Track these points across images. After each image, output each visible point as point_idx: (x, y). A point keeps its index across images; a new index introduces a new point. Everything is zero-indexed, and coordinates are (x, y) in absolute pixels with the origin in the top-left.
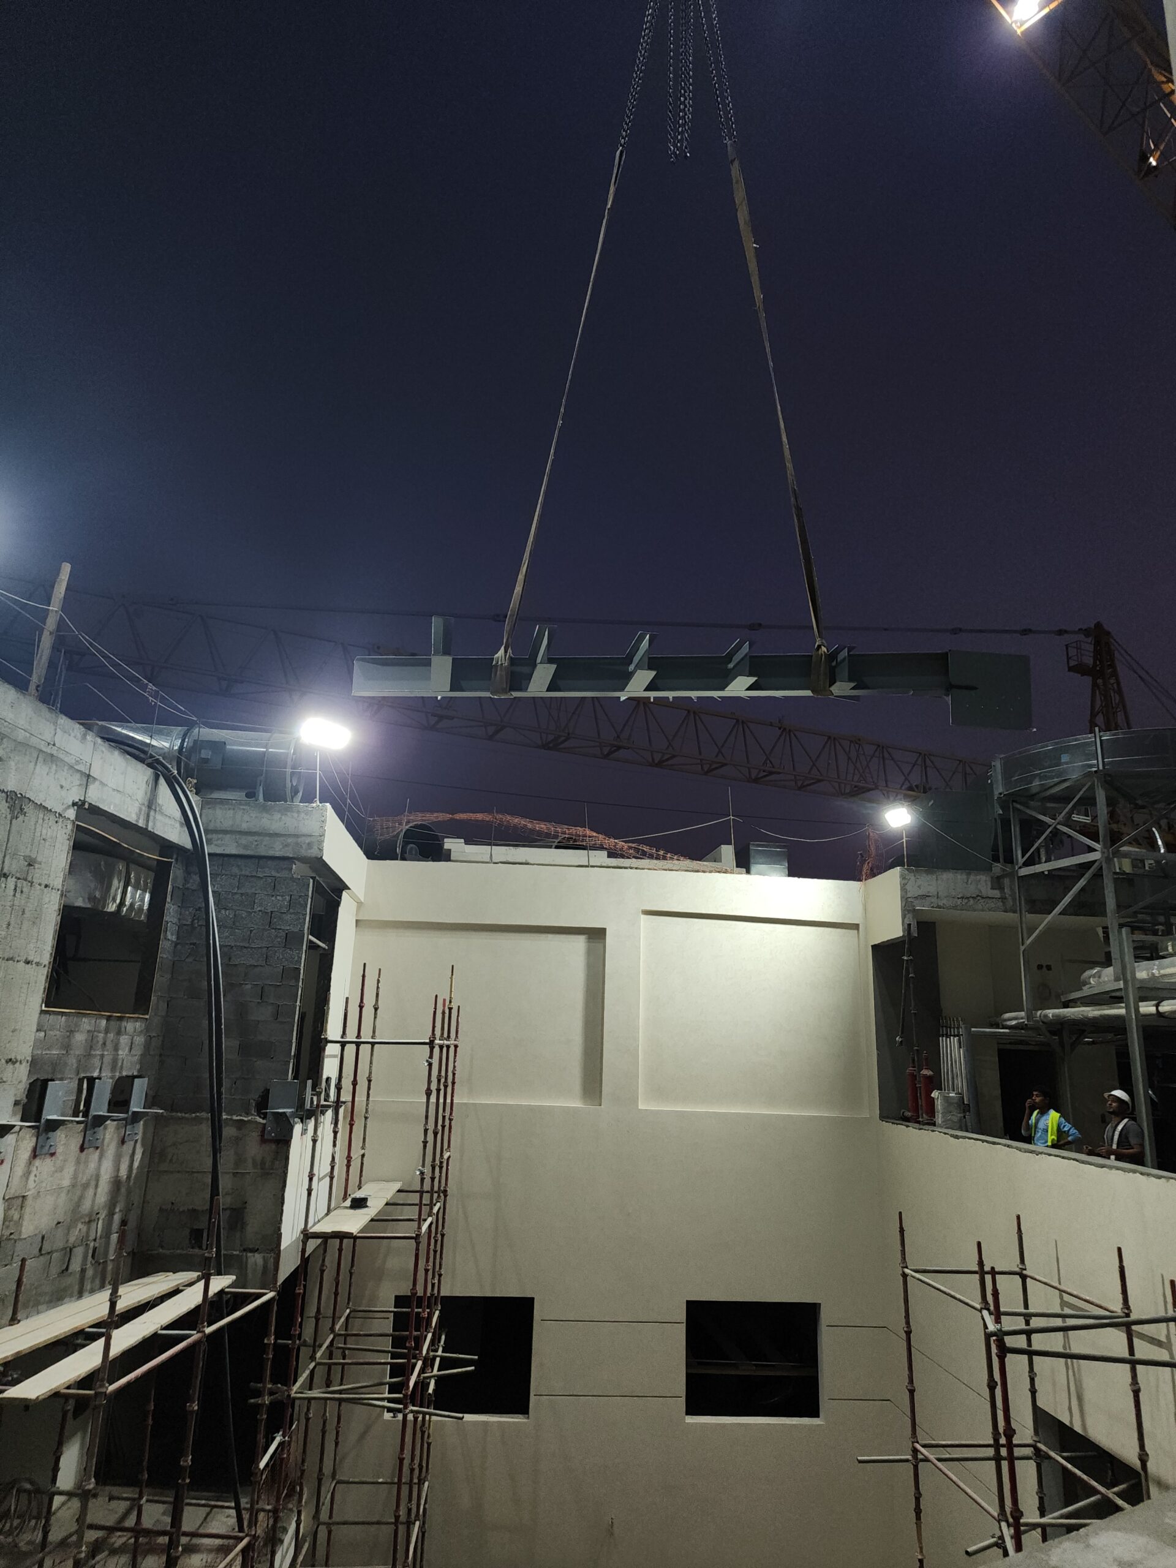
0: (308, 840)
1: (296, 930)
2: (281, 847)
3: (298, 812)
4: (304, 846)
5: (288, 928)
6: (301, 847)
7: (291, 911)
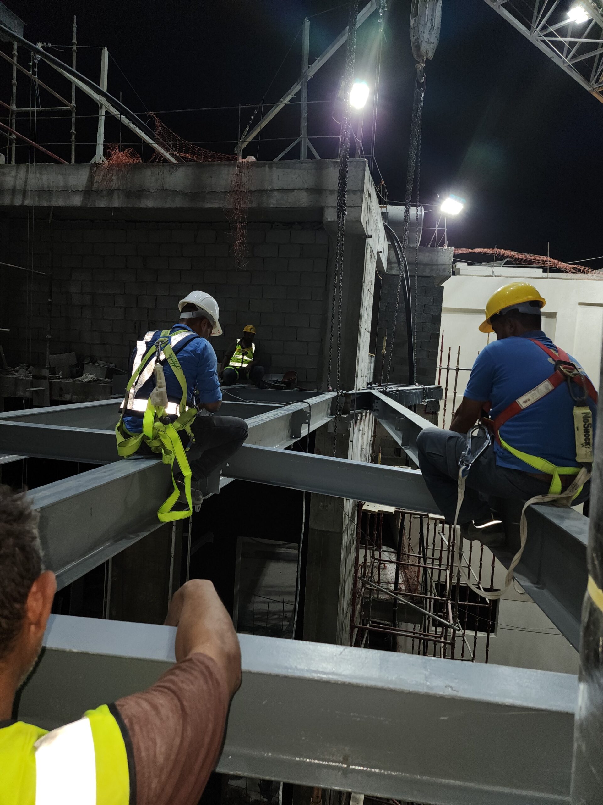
0: (443, 267)
1: (437, 314)
2: (429, 271)
3: (438, 252)
4: (441, 270)
5: (433, 313)
6: (440, 271)
7: (434, 304)
